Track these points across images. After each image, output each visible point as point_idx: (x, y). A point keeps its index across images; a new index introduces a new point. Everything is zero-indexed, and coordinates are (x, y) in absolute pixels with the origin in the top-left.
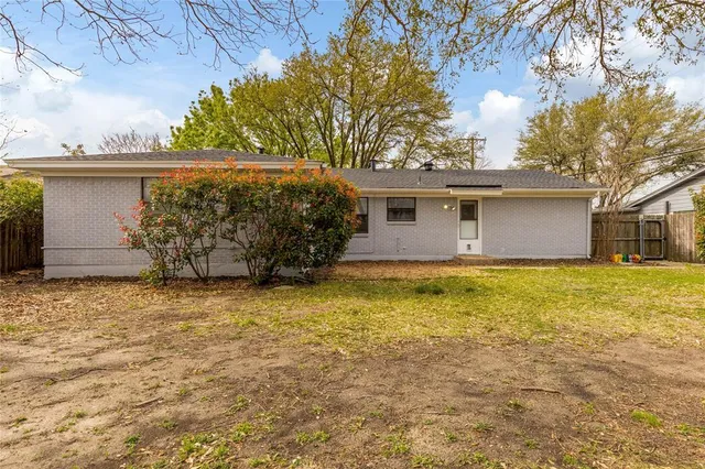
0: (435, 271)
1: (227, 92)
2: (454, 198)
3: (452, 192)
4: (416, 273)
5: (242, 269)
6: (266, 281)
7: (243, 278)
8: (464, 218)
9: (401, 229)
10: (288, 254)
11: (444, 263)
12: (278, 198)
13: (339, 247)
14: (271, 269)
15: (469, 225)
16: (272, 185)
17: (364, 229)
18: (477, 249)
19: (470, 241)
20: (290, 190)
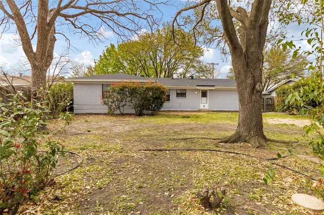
0: (191, 114)
1: (116, 46)
2: (199, 90)
3: (198, 88)
4: (185, 114)
5: (133, 111)
6: (140, 114)
7: (133, 114)
8: (202, 97)
9: (181, 100)
10: (147, 107)
11: (195, 111)
12: (145, 91)
13: (161, 105)
14: (141, 111)
15: (204, 99)
16: (143, 87)
17: (168, 100)
18: (207, 107)
19: (204, 104)
20: (148, 89)
